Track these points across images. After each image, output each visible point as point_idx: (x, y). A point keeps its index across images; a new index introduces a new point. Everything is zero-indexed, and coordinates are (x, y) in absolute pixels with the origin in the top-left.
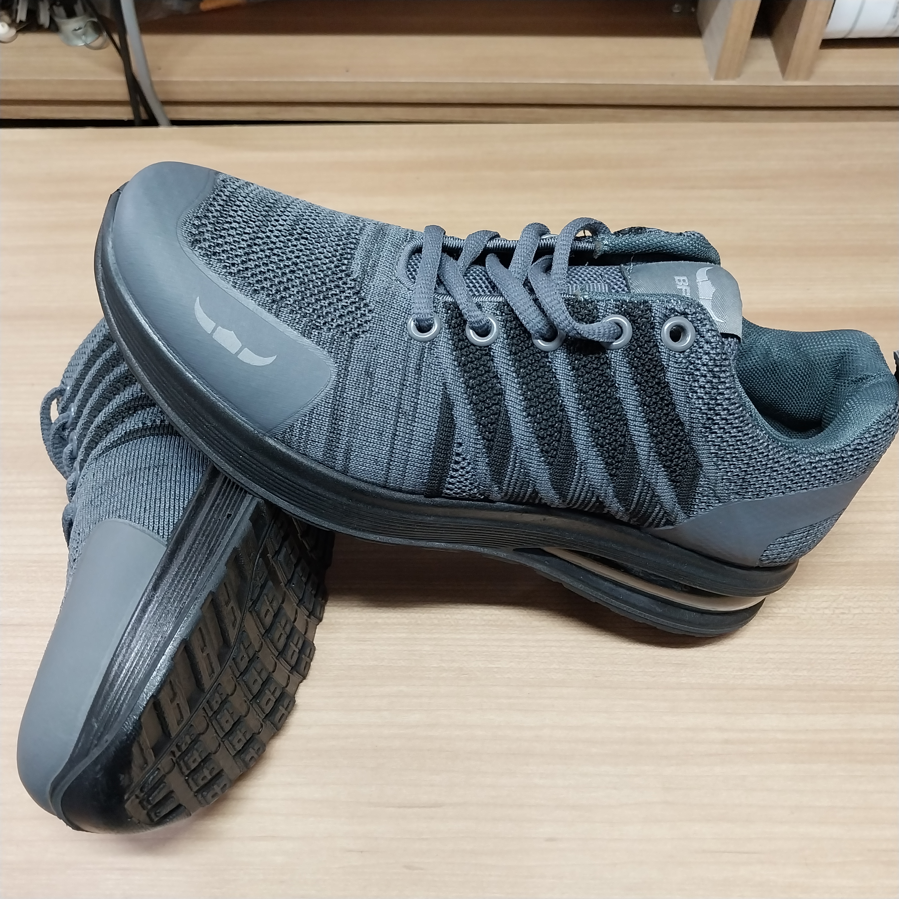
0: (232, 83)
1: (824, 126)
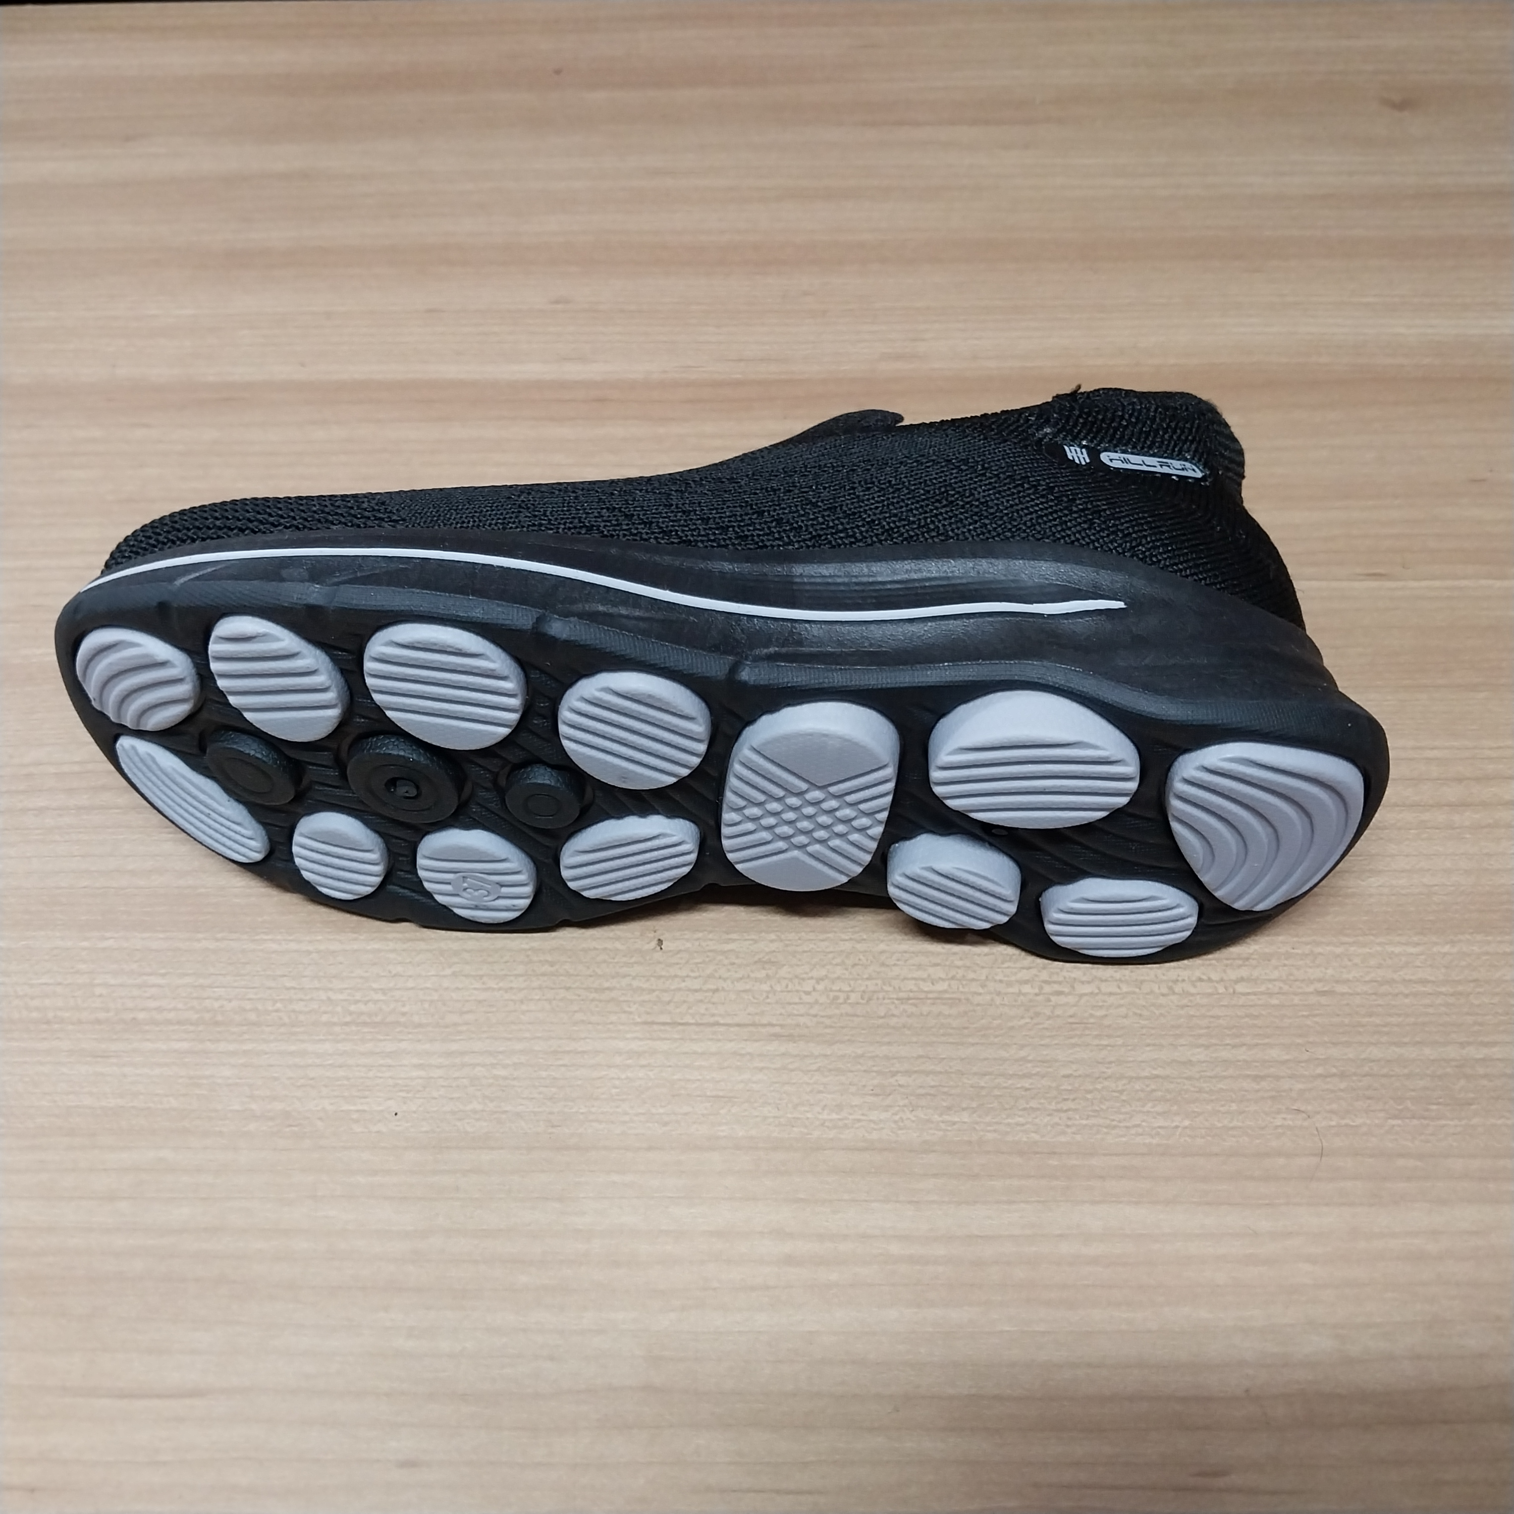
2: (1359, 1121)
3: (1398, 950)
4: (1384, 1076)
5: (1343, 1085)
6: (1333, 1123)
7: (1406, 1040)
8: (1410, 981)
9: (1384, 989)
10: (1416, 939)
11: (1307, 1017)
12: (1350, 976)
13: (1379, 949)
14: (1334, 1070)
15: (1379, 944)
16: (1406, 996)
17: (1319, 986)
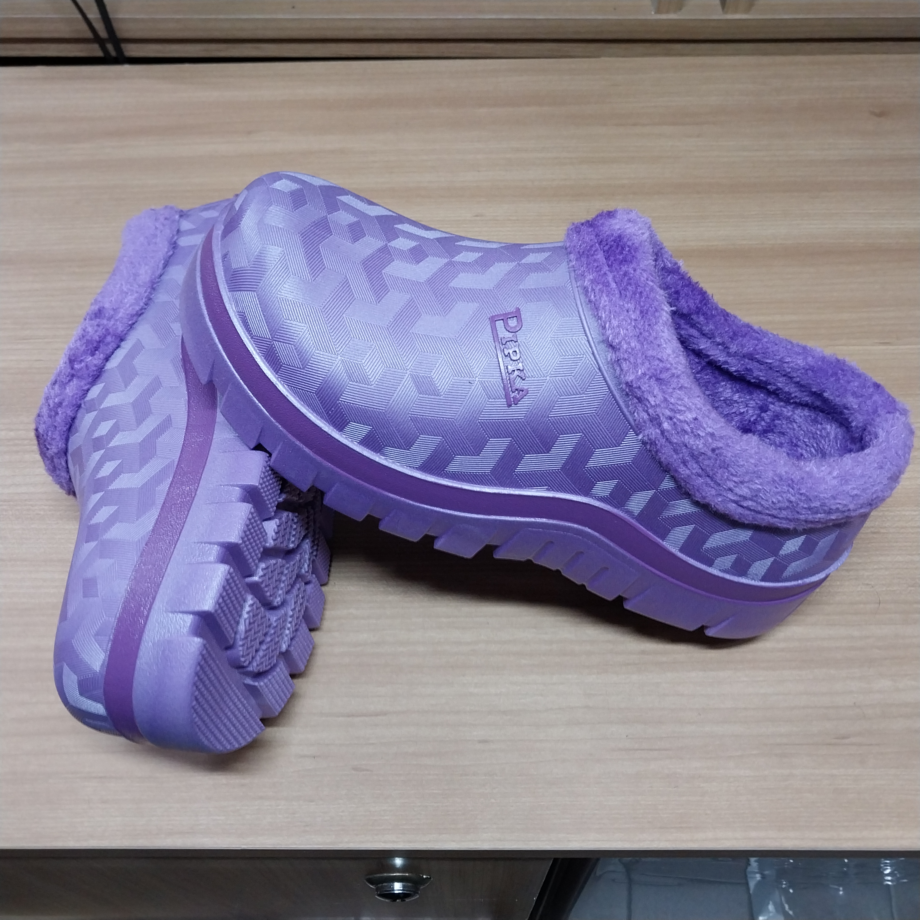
0: (178, 20)
1: (765, 60)
2: (895, 589)
3: (907, 513)
4: (906, 569)
5: (887, 573)
6: (884, 589)
7: (914, 553)
8: (914, 527)
9: (902, 531)
10: (915, 508)
11: (869, 543)
12: (886, 525)
13: (898, 513)
14: (882, 567)
15: (899, 511)
16: (913, 533)
17: (873, 530)
